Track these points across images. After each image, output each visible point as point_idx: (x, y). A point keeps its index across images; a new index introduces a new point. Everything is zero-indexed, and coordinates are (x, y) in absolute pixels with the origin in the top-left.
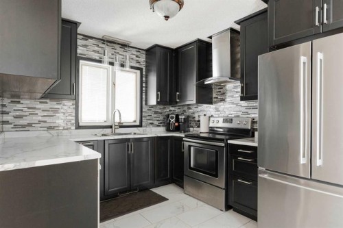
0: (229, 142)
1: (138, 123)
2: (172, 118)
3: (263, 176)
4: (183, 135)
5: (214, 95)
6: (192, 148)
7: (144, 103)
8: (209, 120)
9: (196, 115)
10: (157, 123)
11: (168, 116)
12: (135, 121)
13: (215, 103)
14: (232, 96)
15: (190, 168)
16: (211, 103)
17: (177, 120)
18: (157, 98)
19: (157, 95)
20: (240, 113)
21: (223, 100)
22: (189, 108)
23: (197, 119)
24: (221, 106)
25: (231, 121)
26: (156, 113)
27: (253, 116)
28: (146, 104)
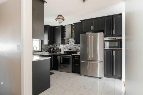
0: (73, 55)
1: (40, 51)
2: (52, 49)
3: (82, 61)
4: (58, 54)
5: (65, 42)
6: (61, 58)
7: (42, 44)
8: (64, 49)
9: (59, 48)
10: (46, 50)
11: (50, 48)
12: (39, 50)
13: (66, 44)
14: (71, 43)
15: (60, 63)
16: (64, 44)
17: (54, 49)
18: (48, 42)
19: (48, 41)
20: (73, 47)
21: (68, 43)
22: (57, 46)
23: (59, 49)
24: (67, 45)
25: (71, 49)
26: (46, 47)
27: (77, 48)
28: (43, 44)
